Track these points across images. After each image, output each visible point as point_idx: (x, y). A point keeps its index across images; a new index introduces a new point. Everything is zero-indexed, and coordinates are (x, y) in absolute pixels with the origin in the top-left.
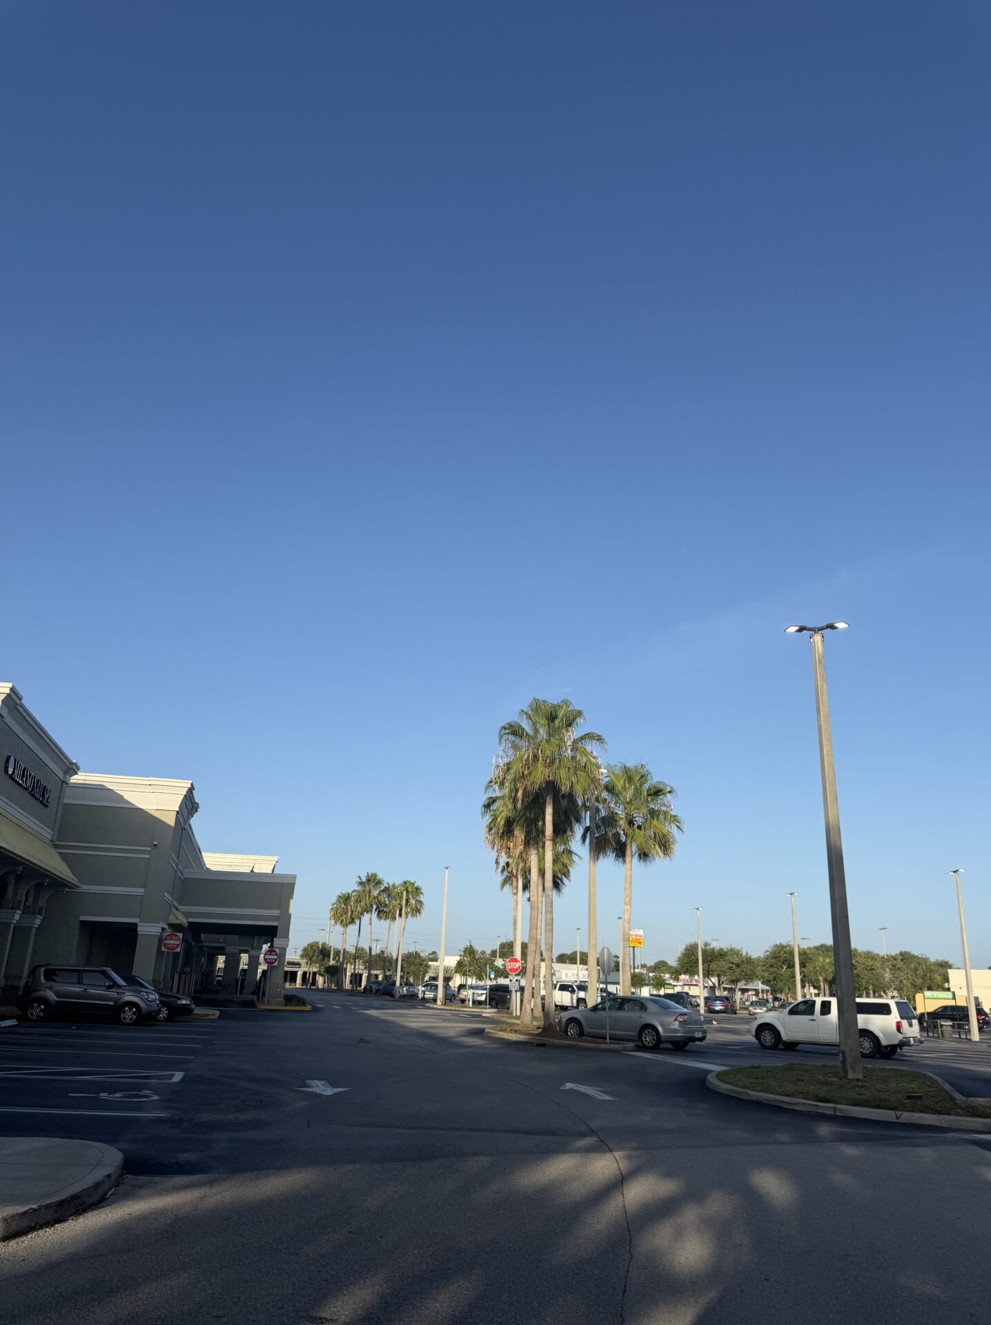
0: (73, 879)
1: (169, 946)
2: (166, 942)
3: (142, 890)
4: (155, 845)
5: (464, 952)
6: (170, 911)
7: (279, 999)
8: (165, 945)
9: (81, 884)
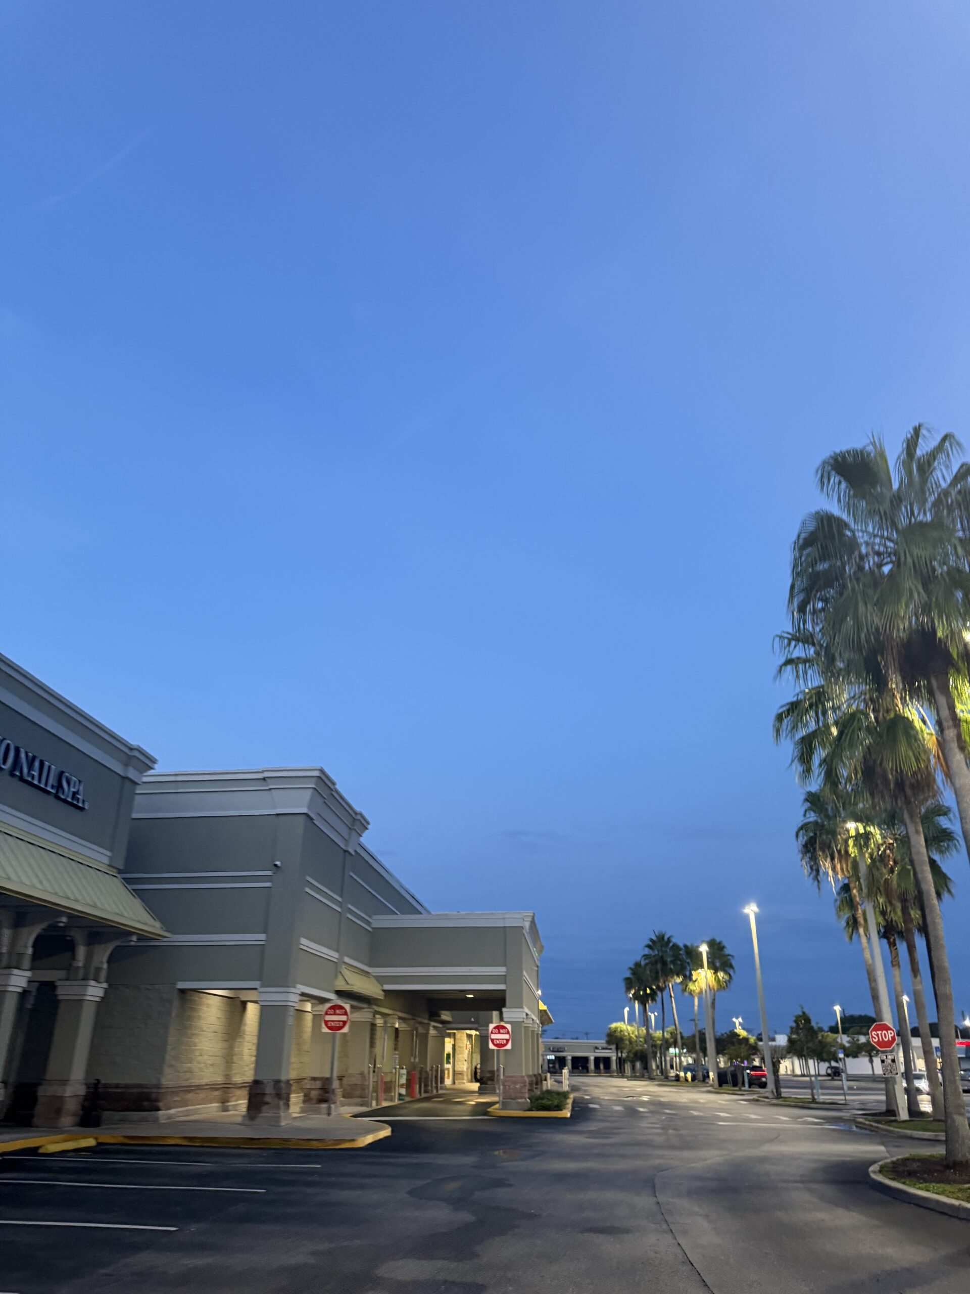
0: (154, 926)
1: (333, 1024)
2: (328, 1018)
3: (263, 937)
4: (276, 865)
5: (796, 1021)
6: (337, 972)
7: (520, 1100)
8: (326, 1022)
9: (173, 933)
